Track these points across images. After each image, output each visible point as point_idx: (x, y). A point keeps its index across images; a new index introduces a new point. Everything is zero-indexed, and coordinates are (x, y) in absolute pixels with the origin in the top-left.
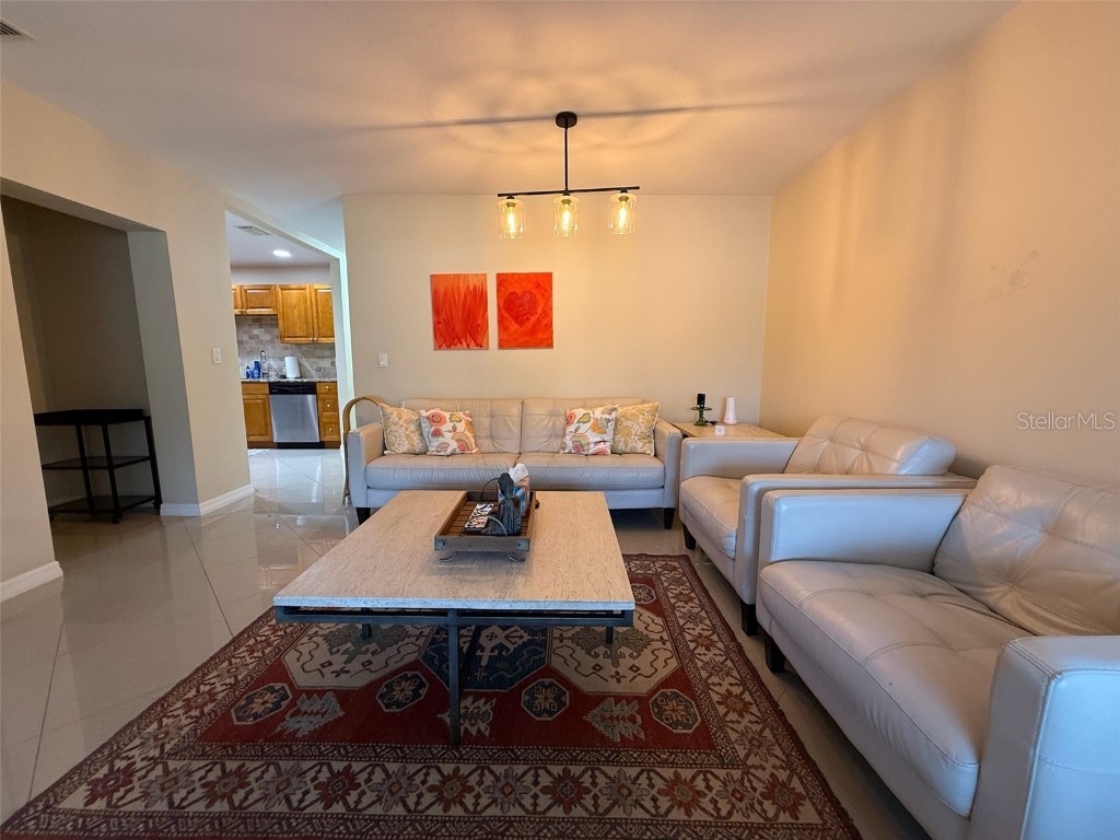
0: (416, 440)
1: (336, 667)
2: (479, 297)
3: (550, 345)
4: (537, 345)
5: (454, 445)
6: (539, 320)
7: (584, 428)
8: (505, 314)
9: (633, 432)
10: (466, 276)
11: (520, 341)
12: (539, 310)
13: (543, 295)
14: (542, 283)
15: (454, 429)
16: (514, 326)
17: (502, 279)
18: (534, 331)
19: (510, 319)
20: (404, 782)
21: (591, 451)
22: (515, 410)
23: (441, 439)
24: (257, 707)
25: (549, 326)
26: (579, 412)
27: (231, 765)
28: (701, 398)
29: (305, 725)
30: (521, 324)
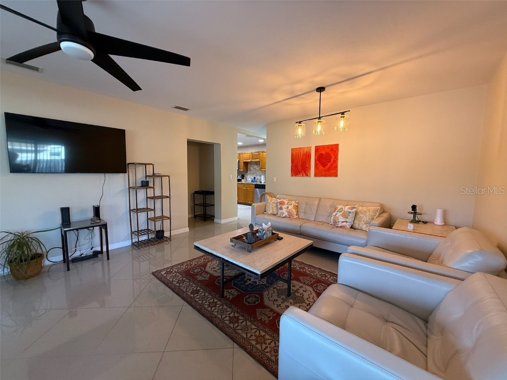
0: (275, 210)
1: (215, 270)
2: (308, 156)
3: (336, 176)
4: (330, 175)
5: (286, 214)
6: (332, 165)
7: (339, 214)
8: (318, 162)
9: (363, 220)
10: (303, 148)
11: (323, 173)
12: (332, 160)
13: (334, 154)
14: (334, 149)
15: (288, 207)
16: (321, 167)
17: (317, 149)
18: (329, 169)
19: (320, 165)
20: (206, 298)
21: (339, 225)
22: (316, 203)
23: (282, 211)
24: (196, 271)
25: (336, 168)
26: (339, 207)
27: (184, 279)
28: (414, 207)
29: (200, 278)
30: (324, 166)
